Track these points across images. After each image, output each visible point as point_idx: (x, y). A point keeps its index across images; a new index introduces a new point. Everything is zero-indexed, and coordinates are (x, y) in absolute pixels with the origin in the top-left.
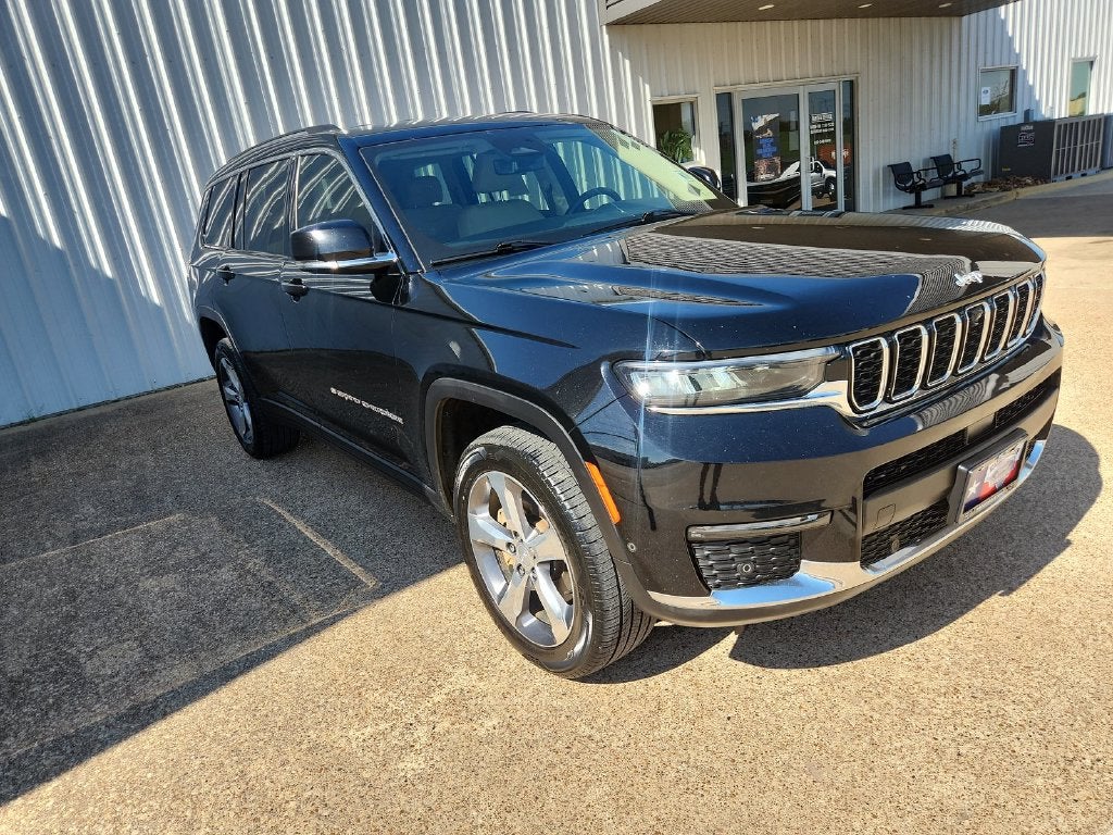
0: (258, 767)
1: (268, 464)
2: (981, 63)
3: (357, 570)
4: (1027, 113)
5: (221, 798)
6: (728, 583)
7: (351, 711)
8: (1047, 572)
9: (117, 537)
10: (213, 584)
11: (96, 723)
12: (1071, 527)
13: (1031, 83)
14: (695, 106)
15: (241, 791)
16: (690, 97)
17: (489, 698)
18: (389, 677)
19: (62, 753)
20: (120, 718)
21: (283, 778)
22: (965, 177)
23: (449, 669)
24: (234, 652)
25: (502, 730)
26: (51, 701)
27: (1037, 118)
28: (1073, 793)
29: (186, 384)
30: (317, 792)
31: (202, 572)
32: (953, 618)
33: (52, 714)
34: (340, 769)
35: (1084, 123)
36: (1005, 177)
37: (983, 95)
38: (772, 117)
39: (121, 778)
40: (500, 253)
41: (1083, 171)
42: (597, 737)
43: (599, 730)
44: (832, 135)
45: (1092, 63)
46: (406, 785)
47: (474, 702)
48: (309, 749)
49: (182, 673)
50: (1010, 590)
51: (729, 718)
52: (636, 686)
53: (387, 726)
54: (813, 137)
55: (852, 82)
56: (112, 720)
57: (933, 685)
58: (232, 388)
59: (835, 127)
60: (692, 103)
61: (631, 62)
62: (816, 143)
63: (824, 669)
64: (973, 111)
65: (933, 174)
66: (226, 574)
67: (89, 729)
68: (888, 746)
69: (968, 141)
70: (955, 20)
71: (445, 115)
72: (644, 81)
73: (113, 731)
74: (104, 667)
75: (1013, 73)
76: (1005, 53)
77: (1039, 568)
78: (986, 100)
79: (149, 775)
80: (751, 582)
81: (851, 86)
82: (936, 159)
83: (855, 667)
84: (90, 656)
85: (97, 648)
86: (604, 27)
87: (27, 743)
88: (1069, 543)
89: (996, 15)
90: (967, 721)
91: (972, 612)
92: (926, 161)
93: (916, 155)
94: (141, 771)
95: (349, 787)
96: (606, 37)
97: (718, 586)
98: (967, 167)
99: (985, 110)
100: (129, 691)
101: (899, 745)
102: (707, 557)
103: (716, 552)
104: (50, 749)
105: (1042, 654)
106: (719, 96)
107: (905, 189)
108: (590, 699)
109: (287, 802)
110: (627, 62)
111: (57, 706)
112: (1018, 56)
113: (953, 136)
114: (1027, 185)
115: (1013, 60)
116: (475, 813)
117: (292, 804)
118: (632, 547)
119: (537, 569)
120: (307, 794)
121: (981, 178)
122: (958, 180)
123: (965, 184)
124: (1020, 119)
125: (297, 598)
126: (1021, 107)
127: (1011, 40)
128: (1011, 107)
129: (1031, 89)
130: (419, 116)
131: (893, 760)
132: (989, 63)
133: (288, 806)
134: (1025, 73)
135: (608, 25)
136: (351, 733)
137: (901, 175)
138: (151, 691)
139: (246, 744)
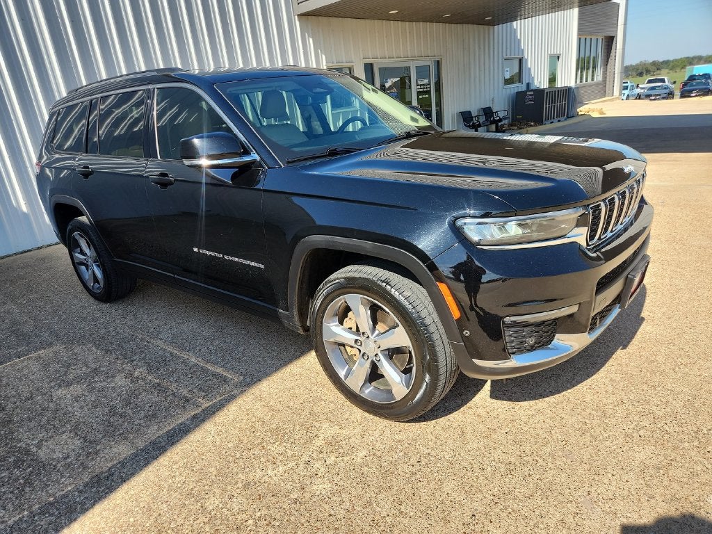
0: (212, 503)
1: (115, 306)
2: (504, 54)
3: (220, 370)
4: (528, 85)
5: (195, 526)
6: (520, 351)
7: (262, 459)
8: (638, 336)
9: (16, 364)
10: (113, 388)
11: (70, 491)
12: (640, 310)
13: (529, 66)
14: (352, 70)
15: (208, 519)
16: (349, 65)
17: (353, 439)
18: (279, 434)
19: (52, 515)
20: (86, 485)
21: (235, 507)
22: (500, 120)
23: (317, 425)
24: (154, 432)
25: (372, 457)
26: (22, 481)
27: (532, 87)
28: (705, 448)
29: (16, 254)
30: (264, 512)
31: (101, 382)
32: (603, 365)
33: (27, 489)
34: (273, 496)
35: (555, 91)
36: (519, 120)
37: (506, 73)
38: (396, 80)
39: (109, 525)
40: (329, 155)
41: (559, 119)
42: (433, 453)
43: (432, 449)
44: (429, 92)
45: (558, 57)
46: (324, 499)
47: (344, 442)
48: (244, 486)
49: (122, 450)
50: (625, 347)
51: (506, 433)
52: (442, 421)
53: (294, 464)
54: (419, 93)
55: (438, 61)
56: (81, 488)
57: (609, 401)
58: (82, 253)
59: (430, 88)
60: (350, 69)
61: (313, 40)
62: (421, 97)
63: (546, 399)
64: (501, 82)
65: (482, 119)
66: (120, 380)
67: (65, 496)
68: (601, 437)
69: (499, 99)
70: (491, 27)
71: (241, 66)
72: (321, 53)
73: (86, 495)
74: (55, 452)
75: (520, 60)
76: (517, 49)
77: (634, 333)
78: (507, 77)
79: (132, 520)
80: (532, 349)
81: (438, 63)
82: (484, 109)
83: (563, 396)
84: (39, 446)
85: (41, 440)
86: (296, 17)
87: (17, 512)
88: (643, 319)
89: (512, 26)
90: (636, 418)
91: (611, 360)
92: (479, 111)
93: (474, 107)
94: (124, 518)
95: (286, 506)
96: (298, 23)
97: (514, 353)
98: (501, 115)
99: (508, 82)
100: (85, 467)
101: (607, 435)
102: (511, 336)
103: (516, 332)
104: (39, 514)
105: (657, 379)
106: (366, 65)
107: (469, 126)
108: (419, 432)
109: (246, 521)
110: (311, 40)
111: (28, 482)
112: (523, 51)
113: (492, 97)
114: (531, 126)
115: (520, 53)
116: (380, 509)
117: (251, 522)
118: (467, 333)
119: (380, 354)
120: (258, 514)
121: (506, 122)
122: (496, 122)
123: (500, 124)
124: (524, 89)
125: (184, 392)
126: (525, 80)
127: (519, 41)
128: (520, 81)
129: (530, 69)
130: (226, 65)
131: (607, 444)
132: (508, 54)
133: (247, 523)
134: (526, 60)
135: (298, 15)
136: (269, 472)
137: (466, 117)
138: (102, 464)
139: (196, 489)
